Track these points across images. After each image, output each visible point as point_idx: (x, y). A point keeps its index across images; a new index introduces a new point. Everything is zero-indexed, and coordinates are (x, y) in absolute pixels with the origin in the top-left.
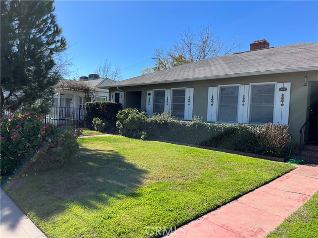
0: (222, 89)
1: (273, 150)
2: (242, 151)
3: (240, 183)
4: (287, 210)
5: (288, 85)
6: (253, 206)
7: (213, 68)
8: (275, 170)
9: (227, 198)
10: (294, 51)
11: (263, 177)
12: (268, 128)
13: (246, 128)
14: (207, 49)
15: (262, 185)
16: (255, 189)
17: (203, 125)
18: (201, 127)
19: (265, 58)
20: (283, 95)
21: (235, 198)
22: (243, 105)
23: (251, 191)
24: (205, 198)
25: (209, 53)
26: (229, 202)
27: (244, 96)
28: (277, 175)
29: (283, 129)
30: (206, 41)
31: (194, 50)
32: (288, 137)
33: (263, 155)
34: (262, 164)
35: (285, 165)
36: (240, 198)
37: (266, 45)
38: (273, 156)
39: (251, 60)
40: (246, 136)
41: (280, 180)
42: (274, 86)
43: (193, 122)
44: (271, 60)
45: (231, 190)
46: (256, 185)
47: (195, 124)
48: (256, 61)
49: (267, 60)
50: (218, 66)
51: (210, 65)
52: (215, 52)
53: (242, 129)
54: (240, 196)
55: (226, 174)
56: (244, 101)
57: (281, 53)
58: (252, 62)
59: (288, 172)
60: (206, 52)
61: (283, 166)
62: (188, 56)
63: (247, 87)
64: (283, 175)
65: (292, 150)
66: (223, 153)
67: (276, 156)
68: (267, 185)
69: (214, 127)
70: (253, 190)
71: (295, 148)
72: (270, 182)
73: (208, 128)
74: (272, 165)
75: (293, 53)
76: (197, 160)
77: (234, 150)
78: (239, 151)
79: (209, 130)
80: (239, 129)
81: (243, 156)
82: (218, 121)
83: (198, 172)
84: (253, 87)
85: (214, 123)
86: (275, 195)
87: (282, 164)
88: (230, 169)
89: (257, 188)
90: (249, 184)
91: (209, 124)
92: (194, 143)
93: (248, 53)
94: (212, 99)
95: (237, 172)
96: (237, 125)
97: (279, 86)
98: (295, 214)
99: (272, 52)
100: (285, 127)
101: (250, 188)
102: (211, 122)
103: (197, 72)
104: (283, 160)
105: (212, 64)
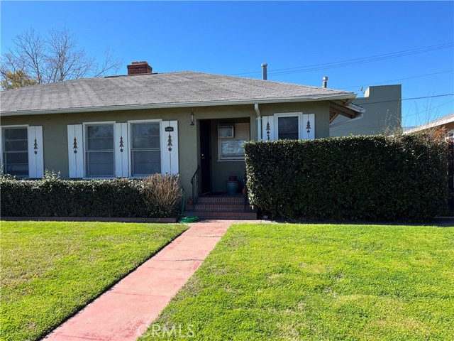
0: (89, 129)
1: (163, 208)
2: (124, 217)
3: (117, 263)
4: (175, 285)
5: (174, 124)
6: (133, 292)
7: (73, 95)
8: (164, 236)
9: (95, 291)
10: (180, 81)
11: (149, 248)
12: (155, 181)
13: (127, 184)
14: (66, 66)
15: (147, 259)
16: (137, 267)
17: (62, 184)
18: (58, 188)
19: (146, 86)
20: (170, 136)
21: (108, 288)
22: (122, 150)
23: (131, 271)
24: (59, 300)
25: (69, 72)
26: (98, 296)
27: (121, 138)
28: (166, 242)
29: (173, 180)
30: (64, 53)
31: (43, 65)
32: (179, 190)
33: (151, 217)
34: (148, 230)
35: (177, 226)
36: (116, 286)
37: (148, 70)
38: (163, 217)
39: (128, 88)
40: (127, 194)
41: (170, 248)
42: (158, 124)
43: (44, 182)
44: (152, 90)
45: (102, 277)
46: (139, 261)
47: (47, 183)
48: (136, 90)
49: (148, 89)
50: (81, 93)
51: (68, 90)
52: (80, 71)
53: (122, 185)
54: (116, 282)
55: (97, 255)
56: (121, 145)
57: (166, 82)
58: (129, 91)
59: (180, 235)
60: (64, 70)
61: (174, 228)
62: (33, 73)
63: (124, 125)
64: (173, 240)
65: (185, 206)
66: (97, 223)
67: (167, 217)
68: (154, 257)
69: (81, 186)
70: (135, 269)
71: (188, 203)
72: (157, 252)
73: (71, 188)
74: (161, 229)
75: (179, 83)
76: (51, 242)
77: (112, 216)
78: (120, 217)
79: (72, 191)
80: (117, 186)
81: (125, 223)
82: (87, 176)
83: (51, 260)
84: (133, 126)
85: (81, 179)
86: (163, 269)
87: (173, 225)
88: (105, 246)
89: (140, 265)
90: (129, 262)
91: (72, 182)
92: (49, 214)
93: (125, 78)
94: (75, 143)
95: (114, 248)
96: (114, 180)
97: (164, 125)
98: (183, 288)
99: (155, 79)
100: (175, 177)
101: (130, 267)
102: (74, 179)
103: (46, 99)
104: (174, 219)
105: (72, 89)
